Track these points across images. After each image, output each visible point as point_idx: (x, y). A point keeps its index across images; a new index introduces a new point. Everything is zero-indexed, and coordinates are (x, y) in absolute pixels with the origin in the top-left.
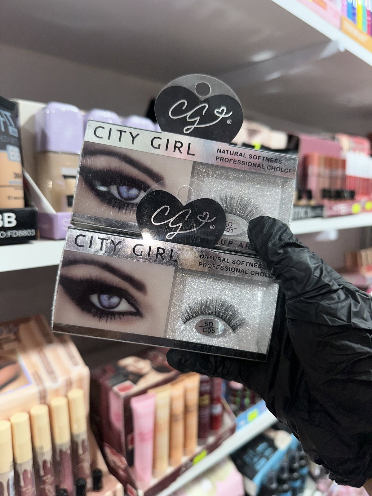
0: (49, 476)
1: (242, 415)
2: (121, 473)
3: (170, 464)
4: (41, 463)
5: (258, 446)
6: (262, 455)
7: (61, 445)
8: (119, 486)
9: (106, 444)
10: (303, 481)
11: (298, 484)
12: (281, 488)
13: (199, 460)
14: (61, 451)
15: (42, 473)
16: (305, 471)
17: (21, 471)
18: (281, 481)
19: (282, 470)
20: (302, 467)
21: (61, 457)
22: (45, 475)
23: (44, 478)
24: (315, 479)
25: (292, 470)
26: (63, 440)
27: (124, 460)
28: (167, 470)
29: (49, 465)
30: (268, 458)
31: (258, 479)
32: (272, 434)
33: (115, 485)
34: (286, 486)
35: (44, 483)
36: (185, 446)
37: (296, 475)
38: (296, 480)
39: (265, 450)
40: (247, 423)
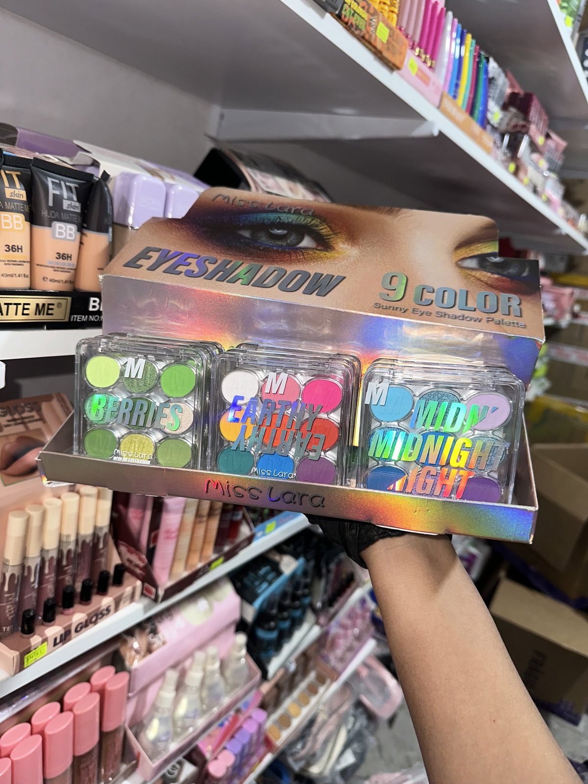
0: (71, 567)
1: (260, 526)
2: (138, 571)
3: (186, 569)
4: (65, 552)
5: (260, 570)
6: (264, 579)
7: (86, 536)
8: (139, 583)
9: (121, 542)
10: (304, 613)
11: (298, 613)
12: (280, 616)
13: (216, 567)
14: (84, 542)
15: (64, 563)
16: (307, 601)
17: (47, 558)
18: (282, 608)
19: (284, 595)
20: (305, 596)
21: (82, 549)
22: (67, 566)
23: (66, 568)
24: (316, 612)
25: (295, 598)
26: (87, 531)
27: (144, 557)
28: (183, 573)
29: (72, 555)
30: (270, 583)
31: (258, 603)
32: (277, 558)
33: (135, 582)
34: (285, 614)
35: (65, 573)
36: (202, 550)
37: (297, 603)
38: (296, 608)
39: (267, 573)
40: (264, 535)
